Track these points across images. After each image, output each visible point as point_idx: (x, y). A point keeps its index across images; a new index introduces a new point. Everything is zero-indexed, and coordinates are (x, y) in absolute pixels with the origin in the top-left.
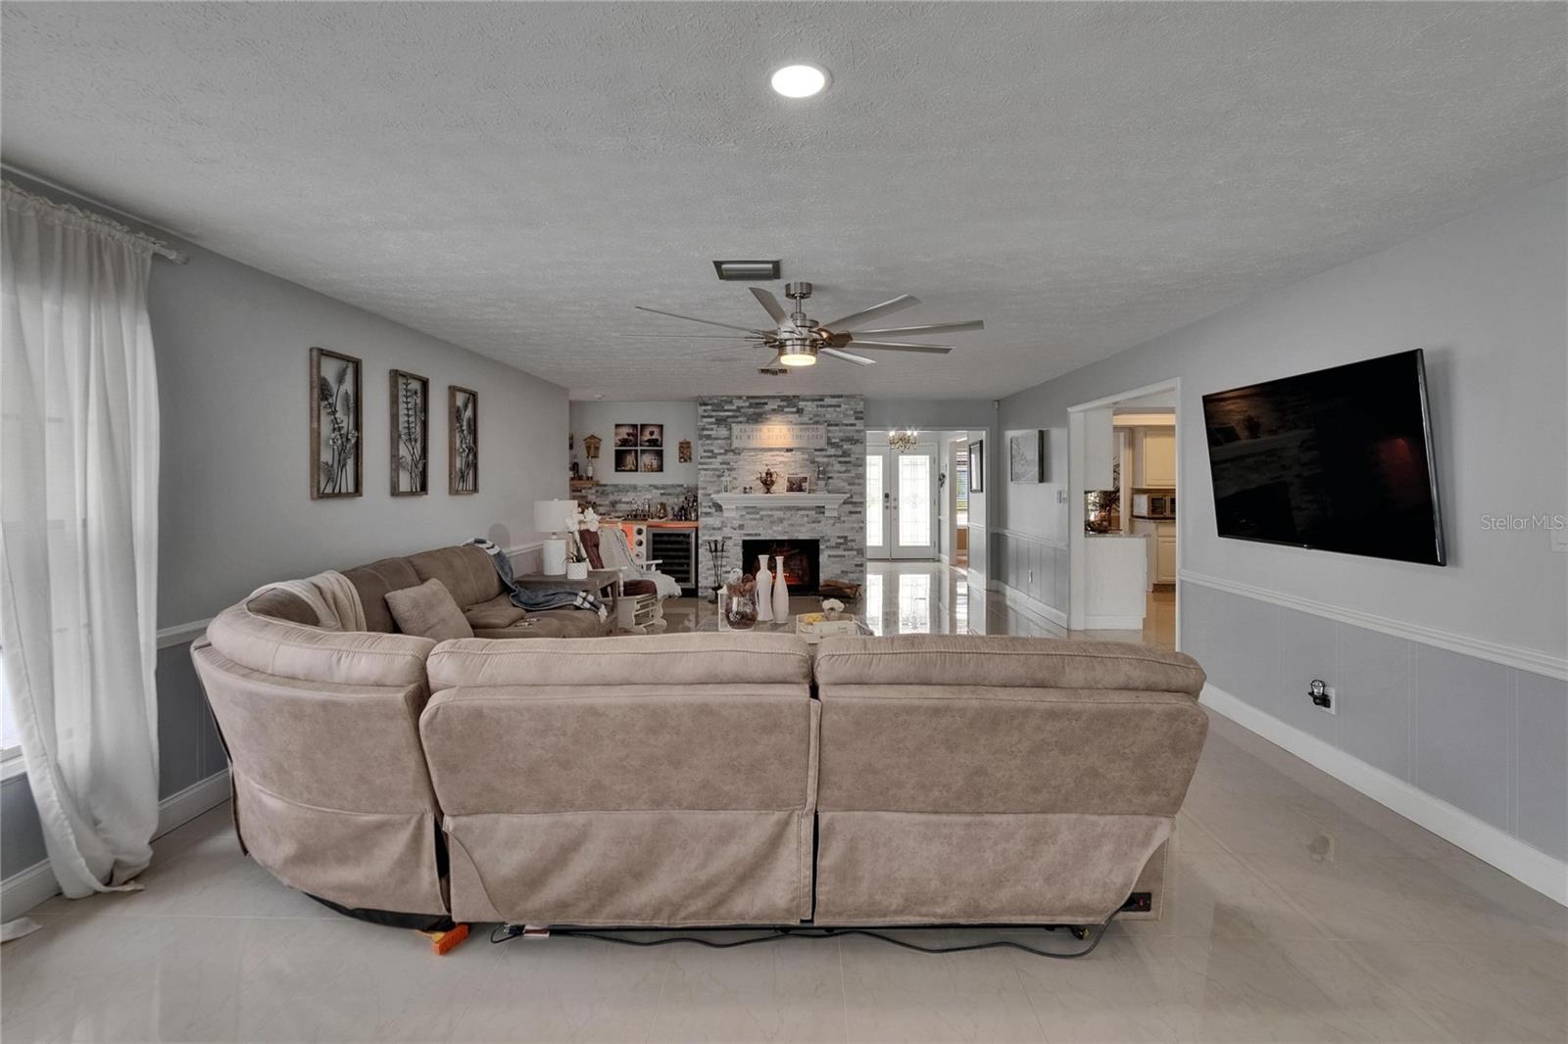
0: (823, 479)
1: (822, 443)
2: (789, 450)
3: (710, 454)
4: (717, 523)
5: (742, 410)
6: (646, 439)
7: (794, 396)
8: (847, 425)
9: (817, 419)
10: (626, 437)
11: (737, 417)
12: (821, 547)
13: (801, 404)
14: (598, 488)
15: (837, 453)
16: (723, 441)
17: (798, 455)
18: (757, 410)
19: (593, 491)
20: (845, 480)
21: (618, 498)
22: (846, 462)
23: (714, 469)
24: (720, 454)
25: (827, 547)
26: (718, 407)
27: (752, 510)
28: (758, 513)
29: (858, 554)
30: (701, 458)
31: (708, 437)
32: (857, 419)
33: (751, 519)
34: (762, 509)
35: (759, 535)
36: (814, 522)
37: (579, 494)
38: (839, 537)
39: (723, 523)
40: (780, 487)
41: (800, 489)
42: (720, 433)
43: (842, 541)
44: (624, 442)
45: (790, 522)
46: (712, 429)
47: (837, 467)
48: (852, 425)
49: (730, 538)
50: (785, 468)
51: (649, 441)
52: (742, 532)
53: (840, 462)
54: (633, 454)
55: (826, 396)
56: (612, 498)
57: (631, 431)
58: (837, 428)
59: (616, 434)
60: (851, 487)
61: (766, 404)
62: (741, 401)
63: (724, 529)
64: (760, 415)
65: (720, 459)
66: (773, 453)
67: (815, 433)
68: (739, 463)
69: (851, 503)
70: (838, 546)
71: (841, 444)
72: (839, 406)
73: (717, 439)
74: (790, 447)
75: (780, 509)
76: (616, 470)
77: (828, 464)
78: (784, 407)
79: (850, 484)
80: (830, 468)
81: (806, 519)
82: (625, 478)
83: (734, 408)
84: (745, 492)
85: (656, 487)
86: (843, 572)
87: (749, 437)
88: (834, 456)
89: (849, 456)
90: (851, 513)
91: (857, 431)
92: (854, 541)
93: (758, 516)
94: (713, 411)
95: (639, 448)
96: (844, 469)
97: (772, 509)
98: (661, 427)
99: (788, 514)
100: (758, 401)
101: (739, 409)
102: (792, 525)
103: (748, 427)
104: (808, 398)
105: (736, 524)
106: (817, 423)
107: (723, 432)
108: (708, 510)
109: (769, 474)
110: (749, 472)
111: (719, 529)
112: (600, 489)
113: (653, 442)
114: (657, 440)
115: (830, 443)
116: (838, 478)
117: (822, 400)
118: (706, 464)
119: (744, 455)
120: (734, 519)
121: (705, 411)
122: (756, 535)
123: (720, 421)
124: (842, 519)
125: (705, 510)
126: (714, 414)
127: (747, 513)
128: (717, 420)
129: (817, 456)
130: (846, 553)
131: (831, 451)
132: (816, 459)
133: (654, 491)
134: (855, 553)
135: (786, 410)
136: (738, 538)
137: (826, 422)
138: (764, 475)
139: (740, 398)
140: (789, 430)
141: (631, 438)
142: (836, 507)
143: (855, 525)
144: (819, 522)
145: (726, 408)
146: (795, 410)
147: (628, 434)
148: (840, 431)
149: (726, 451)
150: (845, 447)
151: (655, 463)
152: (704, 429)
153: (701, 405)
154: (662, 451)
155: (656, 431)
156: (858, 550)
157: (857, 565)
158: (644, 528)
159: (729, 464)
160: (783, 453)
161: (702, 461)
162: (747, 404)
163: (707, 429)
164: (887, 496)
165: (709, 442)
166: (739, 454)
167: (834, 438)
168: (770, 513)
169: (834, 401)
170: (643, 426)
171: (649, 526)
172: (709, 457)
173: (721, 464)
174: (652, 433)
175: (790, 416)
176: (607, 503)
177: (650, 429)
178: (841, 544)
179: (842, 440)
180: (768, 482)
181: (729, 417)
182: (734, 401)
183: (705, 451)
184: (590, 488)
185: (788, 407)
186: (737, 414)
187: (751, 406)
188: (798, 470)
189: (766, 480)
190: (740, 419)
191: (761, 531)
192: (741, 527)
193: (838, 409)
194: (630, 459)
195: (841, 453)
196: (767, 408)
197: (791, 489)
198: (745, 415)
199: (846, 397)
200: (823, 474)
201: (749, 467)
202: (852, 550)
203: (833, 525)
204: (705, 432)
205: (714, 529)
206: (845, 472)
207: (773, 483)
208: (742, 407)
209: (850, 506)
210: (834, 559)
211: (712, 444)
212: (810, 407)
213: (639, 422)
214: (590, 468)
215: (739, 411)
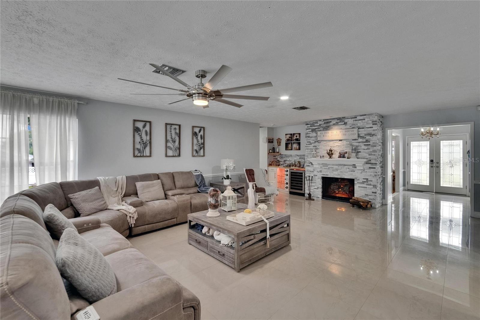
0: (355, 153)
1: (356, 137)
2: (340, 140)
3: (309, 143)
4: (312, 169)
5: (321, 125)
6: (295, 138)
7: (343, 117)
8: (368, 128)
9: (353, 126)
10: (289, 138)
11: (319, 128)
12: (355, 182)
13: (346, 120)
14: (280, 156)
15: (363, 141)
16: (314, 138)
17: (345, 142)
18: (327, 125)
19: (279, 157)
20: (367, 153)
21: (286, 159)
22: (367, 145)
23: (310, 149)
24: (313, 143)
25: (358, 183)
26: (312, 125)
27: (325, 165)
28: (327, 166)
29: (373, 187)
30: (306, 145)
31: (309, 137)
32: (373, 124)
33: (325, 169)
34: (329, 165)
35: (328, 175)
36: (352, 171)
37: (275, 157)
38: (364, 179)
39: (314, 169)
40: (336, 156)
41: (344, 157)
42: (313, 135)
43: (365, 180)
44: (288, 140)
45: (340, 171)
46: (310, 134)
47: (363, 147)
48: (370, 128)
49: (316, 175)
50: (338, 148)
51: (296, 139)
52: (321, 173)
53: (365, 145)
54: (291, 144)
55: (358, 116)
56: (284, 159)
57: (290, 136)
58: (363, 129)
59: (286, 137)
60: (370, 156)
61: (331, 122)
62: (321, 122)
63: (314, 172)
64: (328, 127)
65: (313, 145)
66: (334, 142)
67: (352, 133)
68: (320, 146)
69: (370, 163)
70: (363, 183)
71: (365, 136)
72: (364, 120)
73: (312, 137)
74: (341, 139)
75: (337, 165)
76: (286, 150)
77: (357, 146)
78: (338, 122)
79: (369, 155)
80: (359, 148)
81: (348, 170)
82: (289, 152)
83: (318, 125)
84: (321, 158)
85: (298, 156)
86: (365, 194)
87: (324, 136)
88: (362, 142)
89: (369, 142)
90: (370, 168)
91: (374, 130)
92: (372, 181)
93: (327, 168)
94: (311, 127)
95: (293, 142)
96: (367, 148)
97: (333, 165)
98: (300, 134)
99: (340, 167)
100: (327, 121)
101: (320, 125)
102: (342, 172)
103: (323, 132)
104: (349, 117)
105: (319, 170)
106: (353, 128)
107: (314, 134)
108: (309, 164)
109: (331, 151)
110: (323, 150)
111: (313, 172)
112: (281, 156)
113: (297, 140)
114: (298, 139)
115: (359, 136)
116: (364, 152)
117: (356, 118)
118: (308, 147)
119: (322, 143)
120: (318, 168)
121: (308, 127)
122: (326, 175)
123: (313, 130)
124: (365, 170)
125: (307, 164)
126: (311, 128)
127: (323, 166)
128: (312, 130)
129: (354, 142)
130: (367, 186)
131: (360, 140)
132: (353, 144)
133: (297, 157)
134: (372, 187)
135: (339, 123)
136: (320, 175)
137: (357, 127)
138: (328, 151)
139: (320, 120)
140: (340, 132)
141: (290, 138)
142: (362, 165)
143: (372, 174)
144: (354, 171)
145: (315, 125)
146: (343, 123)
147: (289, 137)
148: (365, 131)
149: (315, 142)
150: (367, 138)
151: (298, 147)
152: (307, 134)
153: (306, 125)
154: (300, 142)
155: (298, 135)
156: (373, 185)
157: (373, 192)
158: (288, 170)
159: (316, 147)
160: (338, 142)
161: (307, 146)
162: (323, 123)
163: (308, 134)
164: (432, 161)
165: (309, 138)
166: (320, 143)
167: (361, 134)
168: (333, 166)
169: (362, 118)
170: (294, 134)
171: (290, 169)
172: (309, 144)
173: (313, 147)
174: (296, 136)
175: (341, 126)
176: (283, 161)
177: (296, 135)
178: (365, 182)
179: (366, 135)
180: (330, 154)
181: (316, 128)
182: (318, 122)
183: (307, 142)
184: (278, 156)
185: (340, 122)
186: (320, 127)
187: (325, 123)
188: (344, 149)
189: (329, 153)
190: (320, 129)
191: (328, 173)
192: (321, 171)
193: (364, 121)
194: (290, 146)
195: (365, 141)
196: (331, 123)
197: (340, 157)
198: (322, 127)
199: (368, 115)
200: (356, 151)
201: (324, 148)
202: (370, 185)
203: (361, 173)
204: (308, 135)
205: (311, 171)
206: (367, 149)
207: (332, 154)
208: (321, 124)
209: (370, 165)
210: (361, 188)
211: (310, 139)
212: (350, 121)
213: (292, 133)
214: (278, 149)
215: (320, 126)
